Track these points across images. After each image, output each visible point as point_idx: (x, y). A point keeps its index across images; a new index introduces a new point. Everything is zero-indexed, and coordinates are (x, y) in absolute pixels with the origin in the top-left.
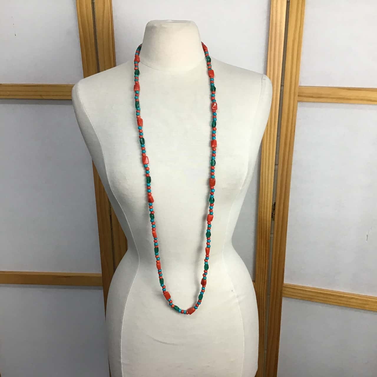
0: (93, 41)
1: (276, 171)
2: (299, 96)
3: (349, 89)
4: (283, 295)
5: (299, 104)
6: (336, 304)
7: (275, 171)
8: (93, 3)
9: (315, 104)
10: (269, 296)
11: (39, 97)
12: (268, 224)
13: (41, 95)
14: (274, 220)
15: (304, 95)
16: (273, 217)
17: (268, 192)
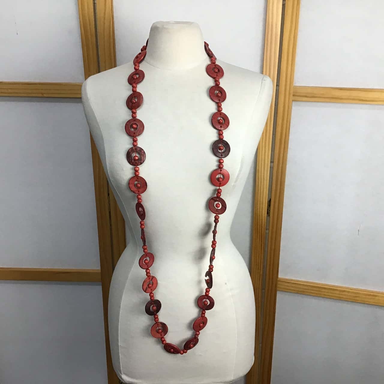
0: (95, 40)
1: (272, 168)
2: (294, 95)
3: (341, 89)
4: (278, 289)
5: (294, 103)
6: (328, 297)
7: (270, 168)
8: (94, 4)
9: (308, 103)
10: (264, 291)
11: (40, 95)
12: (263, 220)
13: (42, 94)
14: (269, 216)
16: (268, 213)
17: (263, 188)
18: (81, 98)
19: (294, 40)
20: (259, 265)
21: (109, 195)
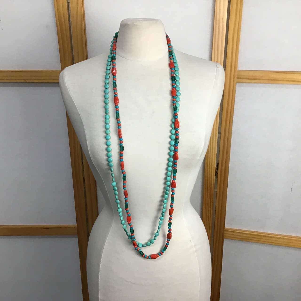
0: (69, 33)
1: (219, 138)
2: (237, 78)
4: (224, 237)
5: (237, 85)
8: (68, 3)
9: (251, 84)
12: (212, 181)
13: (24, 80)
14: (217, 178)
15: (241, 77)
16: (216, 176)
17: (212, 155)
18: (58, 83)
19: (238, 32)
20: (209, 218)
21: (83, 163)
